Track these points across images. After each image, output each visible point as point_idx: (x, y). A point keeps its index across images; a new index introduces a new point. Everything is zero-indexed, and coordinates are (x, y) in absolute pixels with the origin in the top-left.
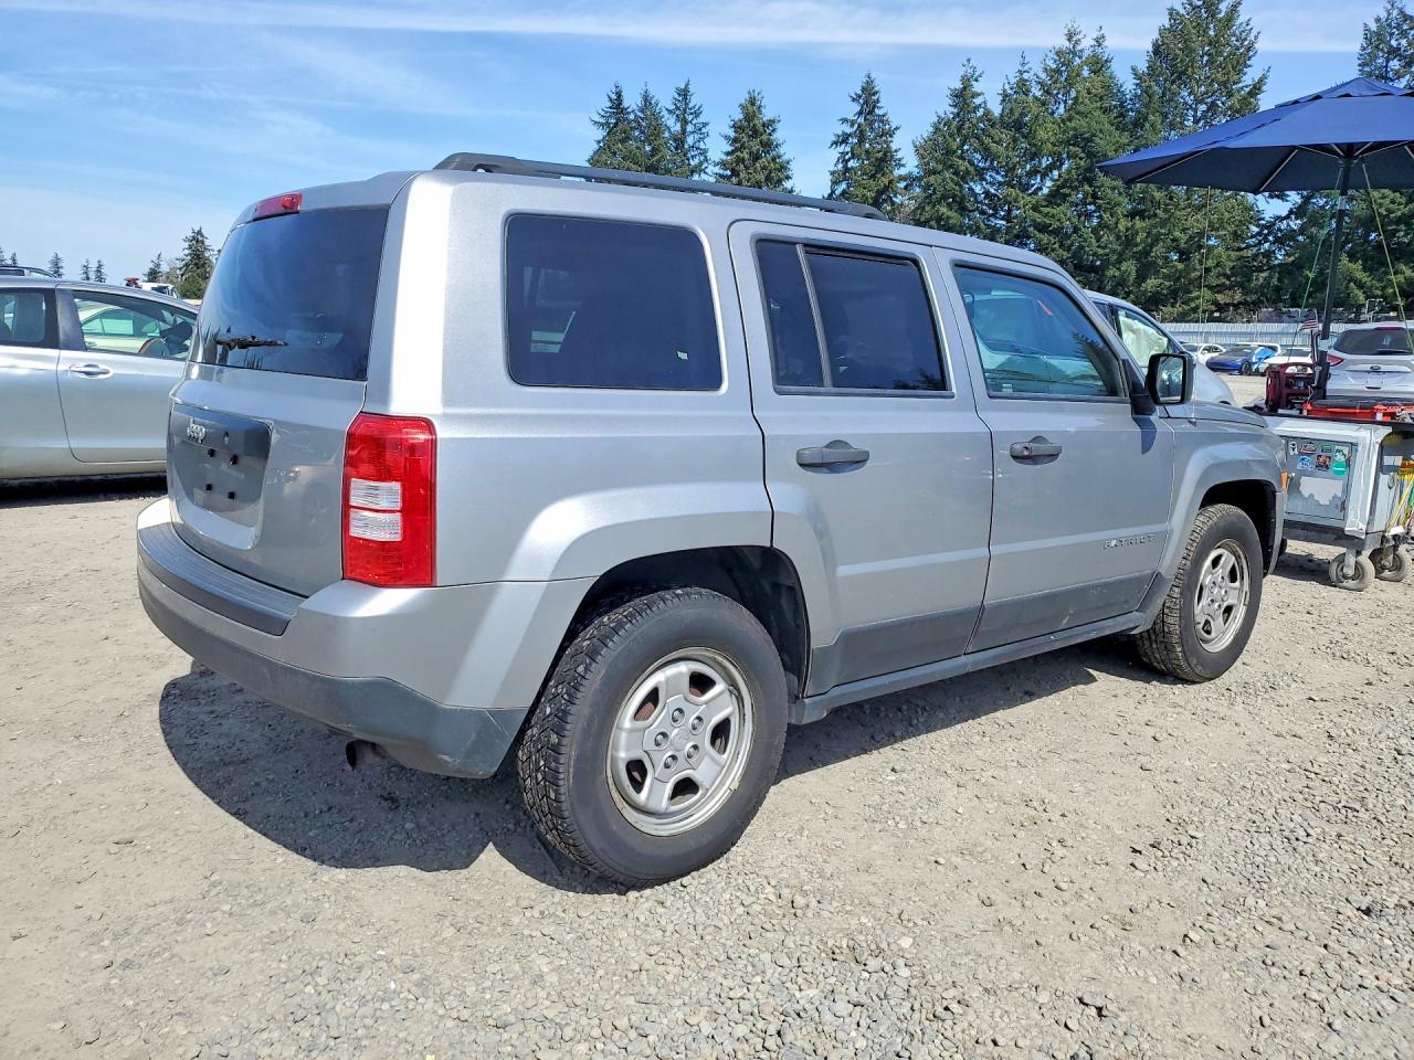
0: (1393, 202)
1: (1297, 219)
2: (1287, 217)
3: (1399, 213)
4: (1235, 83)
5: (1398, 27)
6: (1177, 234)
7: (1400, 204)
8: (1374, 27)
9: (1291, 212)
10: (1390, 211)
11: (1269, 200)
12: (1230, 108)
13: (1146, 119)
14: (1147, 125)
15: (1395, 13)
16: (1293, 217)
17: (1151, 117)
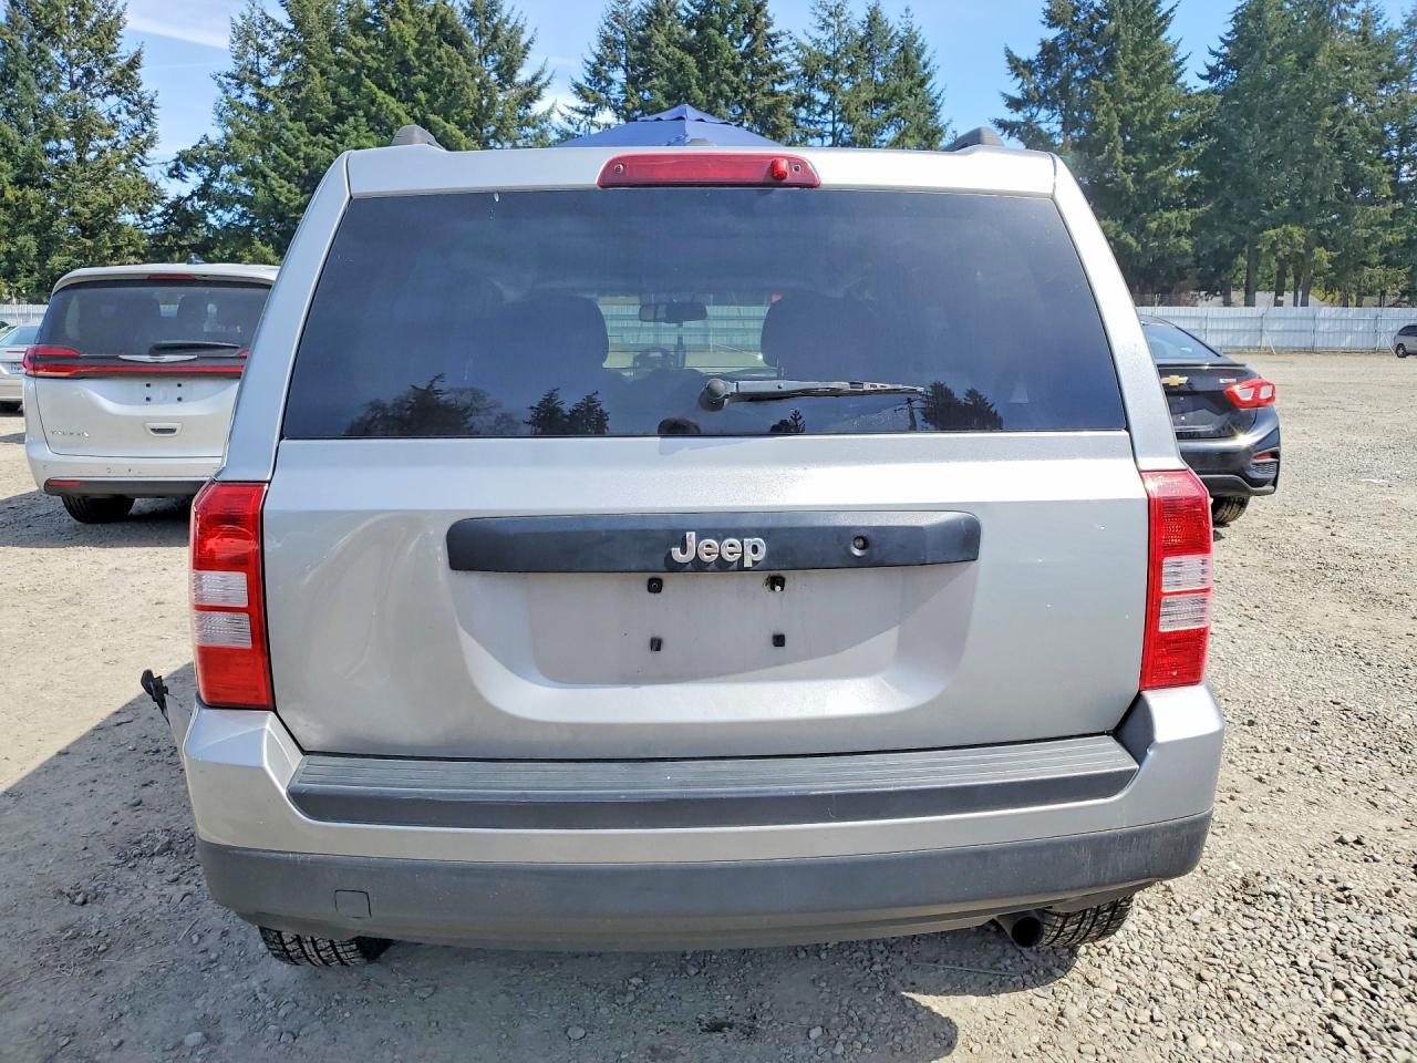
0: (290, 191)
1: (199, 200)
2: (190, 198)
3: (297, 203)
4: (110, 52)
5: (262, 27)
6: (78, 208)
7: (296, 194)
8: (240, 22)
9: (193, 193)
10: (289, 200)
11: (170, 179)
12: (109, 79)
13: (16, 75)
14: (18, 83)
15: (257, 13)
16: (196, 198)
17: (21, 75)
